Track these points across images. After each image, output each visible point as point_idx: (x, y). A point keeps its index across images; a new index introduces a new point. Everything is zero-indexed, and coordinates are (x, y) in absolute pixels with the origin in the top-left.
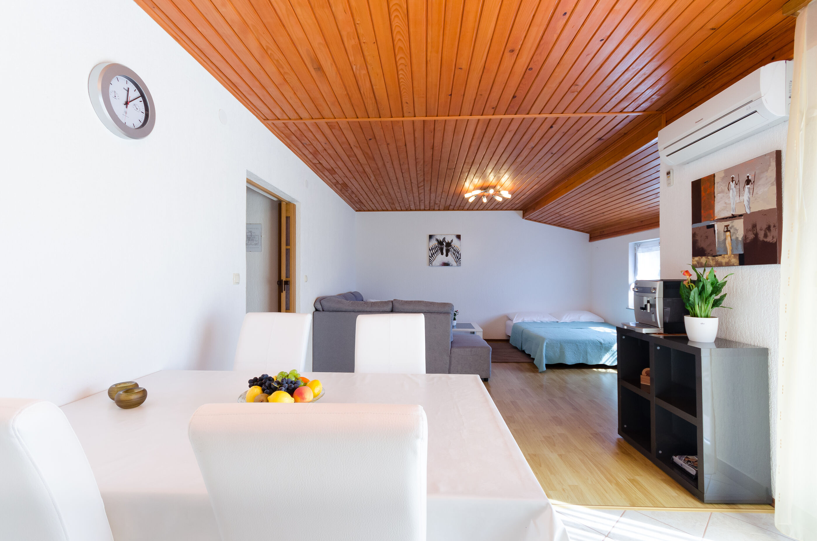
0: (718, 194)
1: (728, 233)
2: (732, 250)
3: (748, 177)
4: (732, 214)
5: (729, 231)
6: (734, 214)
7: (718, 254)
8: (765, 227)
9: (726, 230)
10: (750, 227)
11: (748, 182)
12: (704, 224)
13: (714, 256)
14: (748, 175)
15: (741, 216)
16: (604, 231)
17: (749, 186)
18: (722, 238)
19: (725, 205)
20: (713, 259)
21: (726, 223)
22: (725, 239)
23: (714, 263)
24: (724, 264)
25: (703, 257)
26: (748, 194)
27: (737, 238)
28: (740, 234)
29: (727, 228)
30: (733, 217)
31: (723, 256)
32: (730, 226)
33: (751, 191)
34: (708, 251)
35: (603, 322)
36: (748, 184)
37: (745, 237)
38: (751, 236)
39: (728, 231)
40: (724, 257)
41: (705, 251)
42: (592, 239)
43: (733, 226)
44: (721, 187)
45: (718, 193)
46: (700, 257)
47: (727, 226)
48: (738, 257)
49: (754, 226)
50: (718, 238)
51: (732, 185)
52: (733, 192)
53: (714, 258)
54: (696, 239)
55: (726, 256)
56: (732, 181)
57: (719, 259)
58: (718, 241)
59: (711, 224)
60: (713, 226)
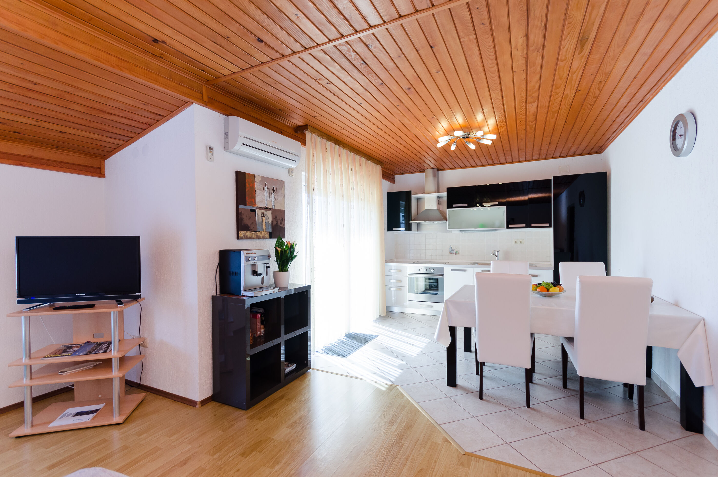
0: (258, 190)
1: (264, 218)
2: (266, 229)
3: (274, 188)
4: (266, 207)
5: (264, 217)
6: (267, 206)
7: (258, 230)
8: (281, 219)
9: (262, 215)
11: (274, 191)
12: (249, 207)
13: (255, 232)
14: (274, 187)
15: (270, 209)
17: (274, 193)
18: (260, 220)
19: (262, 199)
20: (255, 234)
21: (263, 211)
22: (262, 221)
23: (256, 237)
24: (262, 237)
25: (248, 232)
26: (274, 198)
27: (268, 222)
28: (270, 220)
29: (263, 215)
30: (266, 209)
31: (261, 232)
32: (265, 213)
33: (275, 197)
34: (251, 228)
36: (274, 192)
37: (272, 222)
38: (275, 223)
39: (263, 216)
40: (261, 233)
41: (249, 227)
43: (266, 214)
44: (260, 186)
45: (257, 190)
46: (246, 232)
47: (263, 213)
48: (269, 234)
49: (276, 217)
50: (258, 220)
51: (266, 188)
52: (266, 193)
53: (255, 233)
54: (243, 217)
55: (262, 232)
56: (266, 186)
57: (259, 234)
58: (258, 222)
59: (253, 209)
60: (254, 211)
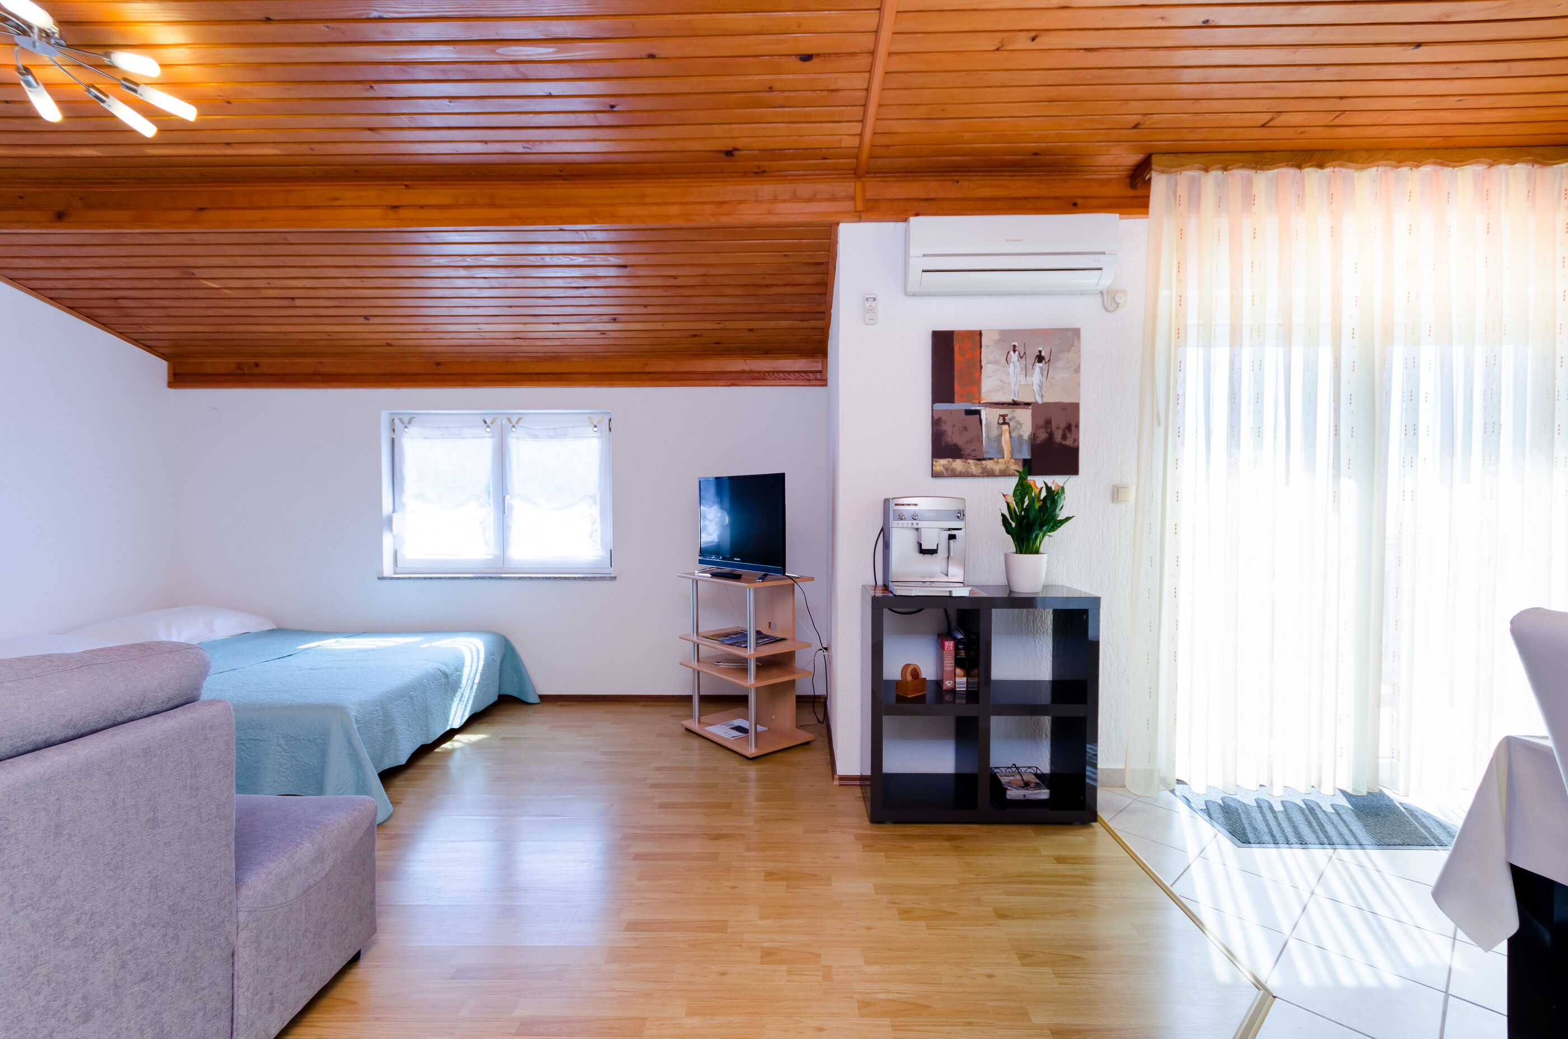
0: (988, 365)
1: (1005, 427)
2: (1012, 453)
3: (1040, 352)
4: (1013, 400)
5: (1008, 424)
6: (1016, 399)
7: (986, 456)
8: (1063, 425)
9: (1001, 421)
10: (1042, 423)
11: (1040, 358)
12: (960, 406)
13: (979, 460)
14: (1040, 349)
15: (1027, 404)
16: (257, 365)
17: (1041, 365)
18: (995, 433)
19: (1001, 384)
20: (978, 465)
21: (1003, 412)
22: (1001, 435)
23: (980, 471)
24: (998, 473)
25: (958, 460)
26: (1040, 376)
27: (1021, 436)
28: (1026, 430)
29: (1004, 419)
30: (1015, 404)
31: (996, 460)
32: (1009, 416)
33: (1045, 373)
34: (967, 451)
35: (274, 627)
36: (1040, 361)
37: (1034, 437)
38: (1043, 436)
39: (1004, 423)
40: (997, 462)
41: (961, 450)
42: (178, 379)
43: (1014, 418)
44: (995, 354)
45: (988, 363)
46: (951, 460)
47: (1004, 416)
48: (1021, 463)
49: (1048, 422)
50: (987, 432)
51: (1014, 357)
52: (1015, 367)
53: (979, 462)
54: (943, 429)
55: (1001, 460)
56: (1014, 351)
57: (989, 464)
58: (988, 437)
59: (973, 408)
60: (978, 412)
